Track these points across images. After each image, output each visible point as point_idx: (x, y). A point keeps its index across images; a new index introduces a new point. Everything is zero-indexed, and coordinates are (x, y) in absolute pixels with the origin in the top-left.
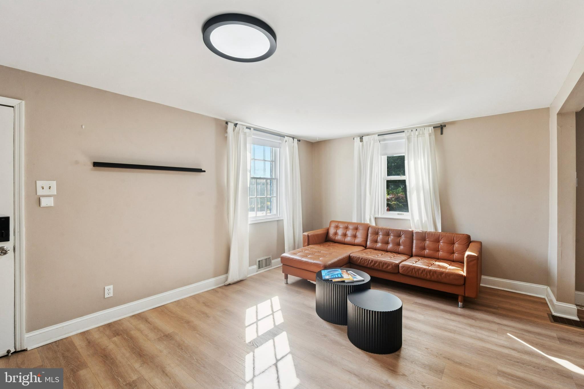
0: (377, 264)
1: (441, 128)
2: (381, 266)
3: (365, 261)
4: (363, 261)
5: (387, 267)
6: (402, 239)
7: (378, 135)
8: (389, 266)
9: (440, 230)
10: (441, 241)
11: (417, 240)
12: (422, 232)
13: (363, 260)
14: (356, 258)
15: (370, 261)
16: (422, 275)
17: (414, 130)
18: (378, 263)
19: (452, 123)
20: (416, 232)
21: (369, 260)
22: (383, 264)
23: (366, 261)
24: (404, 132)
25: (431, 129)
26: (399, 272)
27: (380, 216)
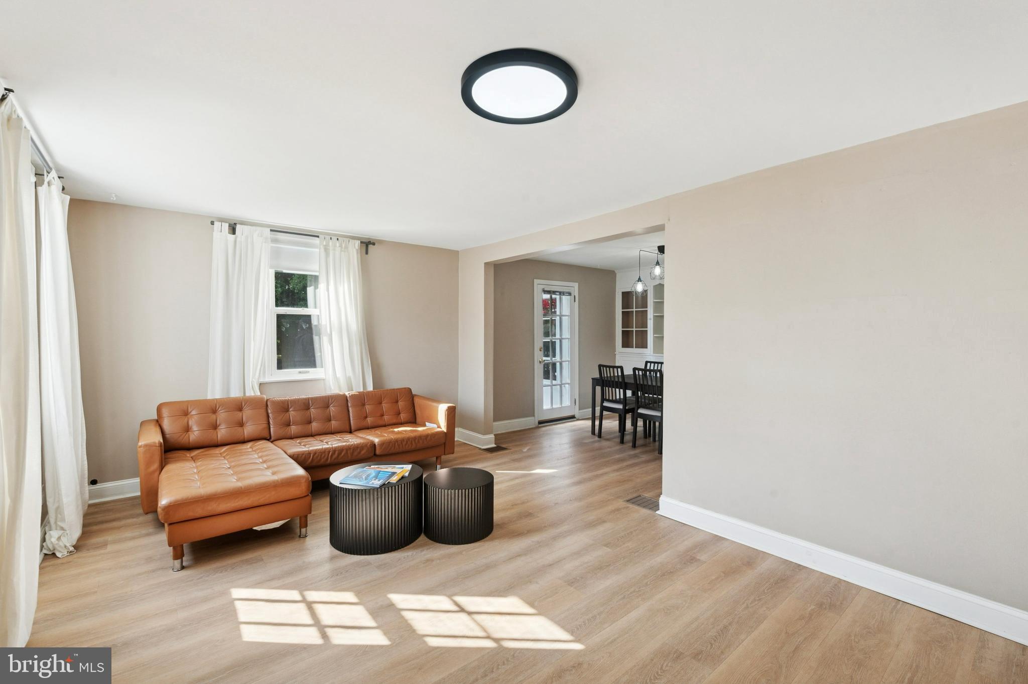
0: (343, 454)
1: (367, 244)
2: (349, 455)
3: (321, 455)
4: (317, 457)
5: (360, 453)
6: (332, 409)
7: (271, 230)
8: (363, 449)
9: (370, 388)
10: (384, 401)
11: (353, 406)
12: (360, 394)
13: (318, 455)
14: (304, 456)
15: (331, 453)
16: (407, 446)
17: (334, 238)
18: (345, 450)
19: (381, 242)
20: (352, 395)
21: (329, 452)
22: (353, 450)
23: (323, 455)
24: (318, 237)
25: (358, 243)
26: (375, 454)
27: (268, 379)
